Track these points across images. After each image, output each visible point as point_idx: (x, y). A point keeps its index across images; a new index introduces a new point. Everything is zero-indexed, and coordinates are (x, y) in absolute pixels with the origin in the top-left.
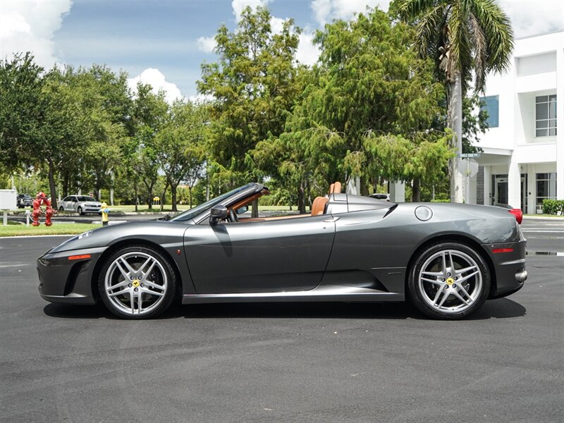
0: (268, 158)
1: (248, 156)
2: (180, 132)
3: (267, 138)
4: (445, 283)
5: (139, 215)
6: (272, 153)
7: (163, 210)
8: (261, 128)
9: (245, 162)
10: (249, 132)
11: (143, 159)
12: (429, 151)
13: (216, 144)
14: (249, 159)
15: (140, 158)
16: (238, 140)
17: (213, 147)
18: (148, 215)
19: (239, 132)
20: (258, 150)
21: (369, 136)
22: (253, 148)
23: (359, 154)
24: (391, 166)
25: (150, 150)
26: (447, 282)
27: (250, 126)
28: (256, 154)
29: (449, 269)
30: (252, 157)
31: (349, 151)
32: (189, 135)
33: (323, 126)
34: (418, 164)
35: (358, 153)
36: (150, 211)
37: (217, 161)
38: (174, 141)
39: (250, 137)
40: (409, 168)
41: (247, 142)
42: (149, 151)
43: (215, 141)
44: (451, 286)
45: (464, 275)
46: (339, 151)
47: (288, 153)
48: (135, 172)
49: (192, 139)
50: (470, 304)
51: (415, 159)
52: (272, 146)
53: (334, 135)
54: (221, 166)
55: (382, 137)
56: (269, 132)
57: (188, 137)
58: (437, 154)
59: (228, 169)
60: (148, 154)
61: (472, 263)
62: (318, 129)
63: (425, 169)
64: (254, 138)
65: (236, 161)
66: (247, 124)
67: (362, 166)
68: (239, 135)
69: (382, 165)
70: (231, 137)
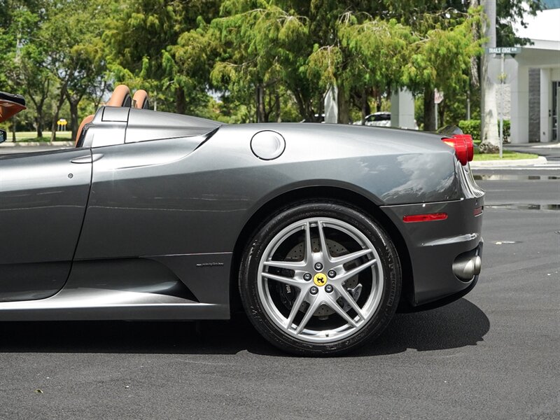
0: (199, 58)
1: (166, 55)
2: (79, 21)
3: (196, 26)
4: (310, 284)
5: (18, 147)
6: (203, 50)
7: (55, 139)
8: (187, 12)
9: (164, 64)
10: (169, 18)
11: (23, 62)
12: (442, 44)
13: (120, 38)
14: (168, 60)
15: (17, 61)
16: (152, 30)
17: (115, 42)
18: (31, 147)
19: (153, 19)
20: (183, 46)
21: (347, 21)
22: (174, 43)
23: (332, 51)
24: (381, 69)
25: (32, 48)
26: (314, 282)
27: (170, 8)
28: (179, 51)
29: (317, 256)
30: (173, 56)
31: (316, 45)
32: (92, 25)
33: (274, 7)
34: (423, 64)
35: (330, 48)
36: (38, 141)
37: (121, 64)
38: (69, 34)
39: (171, 27)
40: (409, 71)
41: (166, 33)
42: (31, 50)
43: (118, 34)
44: (322, 289)
45: (348, 267)
46: (300, 46)
47: (229, 50)
48: (10, 82)
49: (97, 31)
50: (359, 325)
51: (419, 57)
52: (204, 40)
53: (292, 20)
54: (126, 71)
55: (366, 24)
56: (200, 18)
57: (91, 29)
58: (454, 50)
59: (137, 75)
60: (29, 54)
61: (364, 243)
62: (266, 11)
63: (435, 72)
64: (177, 27)
65: (150, 63)
66: (166, 6)
67: (337, 68)
68: (153, 25)
69: (367, 66)
70: (141, 27)
